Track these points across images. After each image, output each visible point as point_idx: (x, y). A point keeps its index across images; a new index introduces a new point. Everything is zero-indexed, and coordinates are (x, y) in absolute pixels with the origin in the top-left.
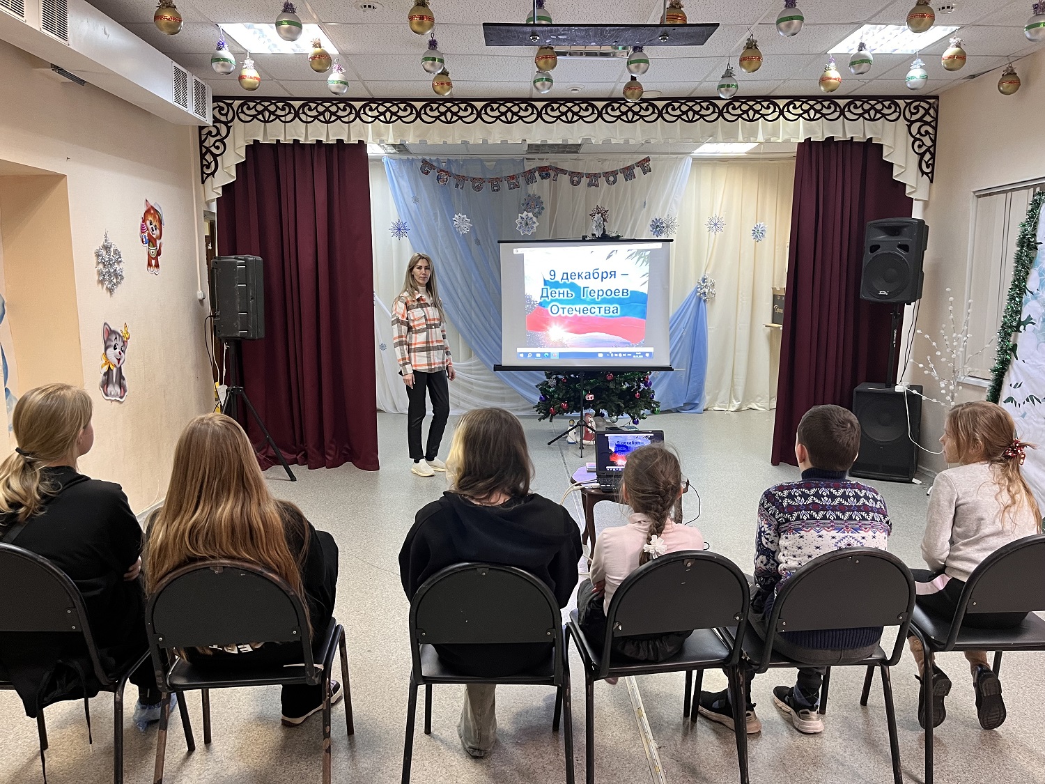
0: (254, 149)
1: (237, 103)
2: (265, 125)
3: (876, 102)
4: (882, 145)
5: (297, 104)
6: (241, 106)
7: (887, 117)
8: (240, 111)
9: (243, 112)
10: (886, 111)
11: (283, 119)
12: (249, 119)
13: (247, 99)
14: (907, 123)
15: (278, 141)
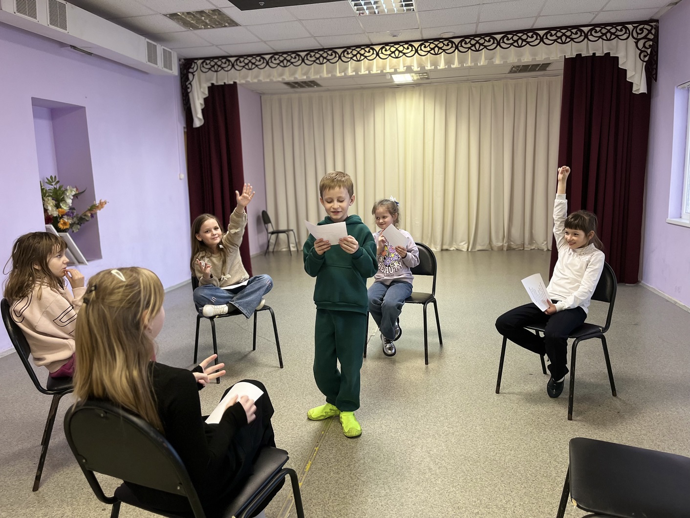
0: (212, 89)
1: (200, 61)
2: (217, 75)
3: (611, 27)
4: (618, 57)
5: (233, 60)
6: (203, 63)
7: (619, 37)
8: (202, 66)
9: (203, 67)
10: (619, 33)
11: (226, 69)
12: (207, 70)
13: (205, 59)
14: (635, 40)
15: (225, 83)
